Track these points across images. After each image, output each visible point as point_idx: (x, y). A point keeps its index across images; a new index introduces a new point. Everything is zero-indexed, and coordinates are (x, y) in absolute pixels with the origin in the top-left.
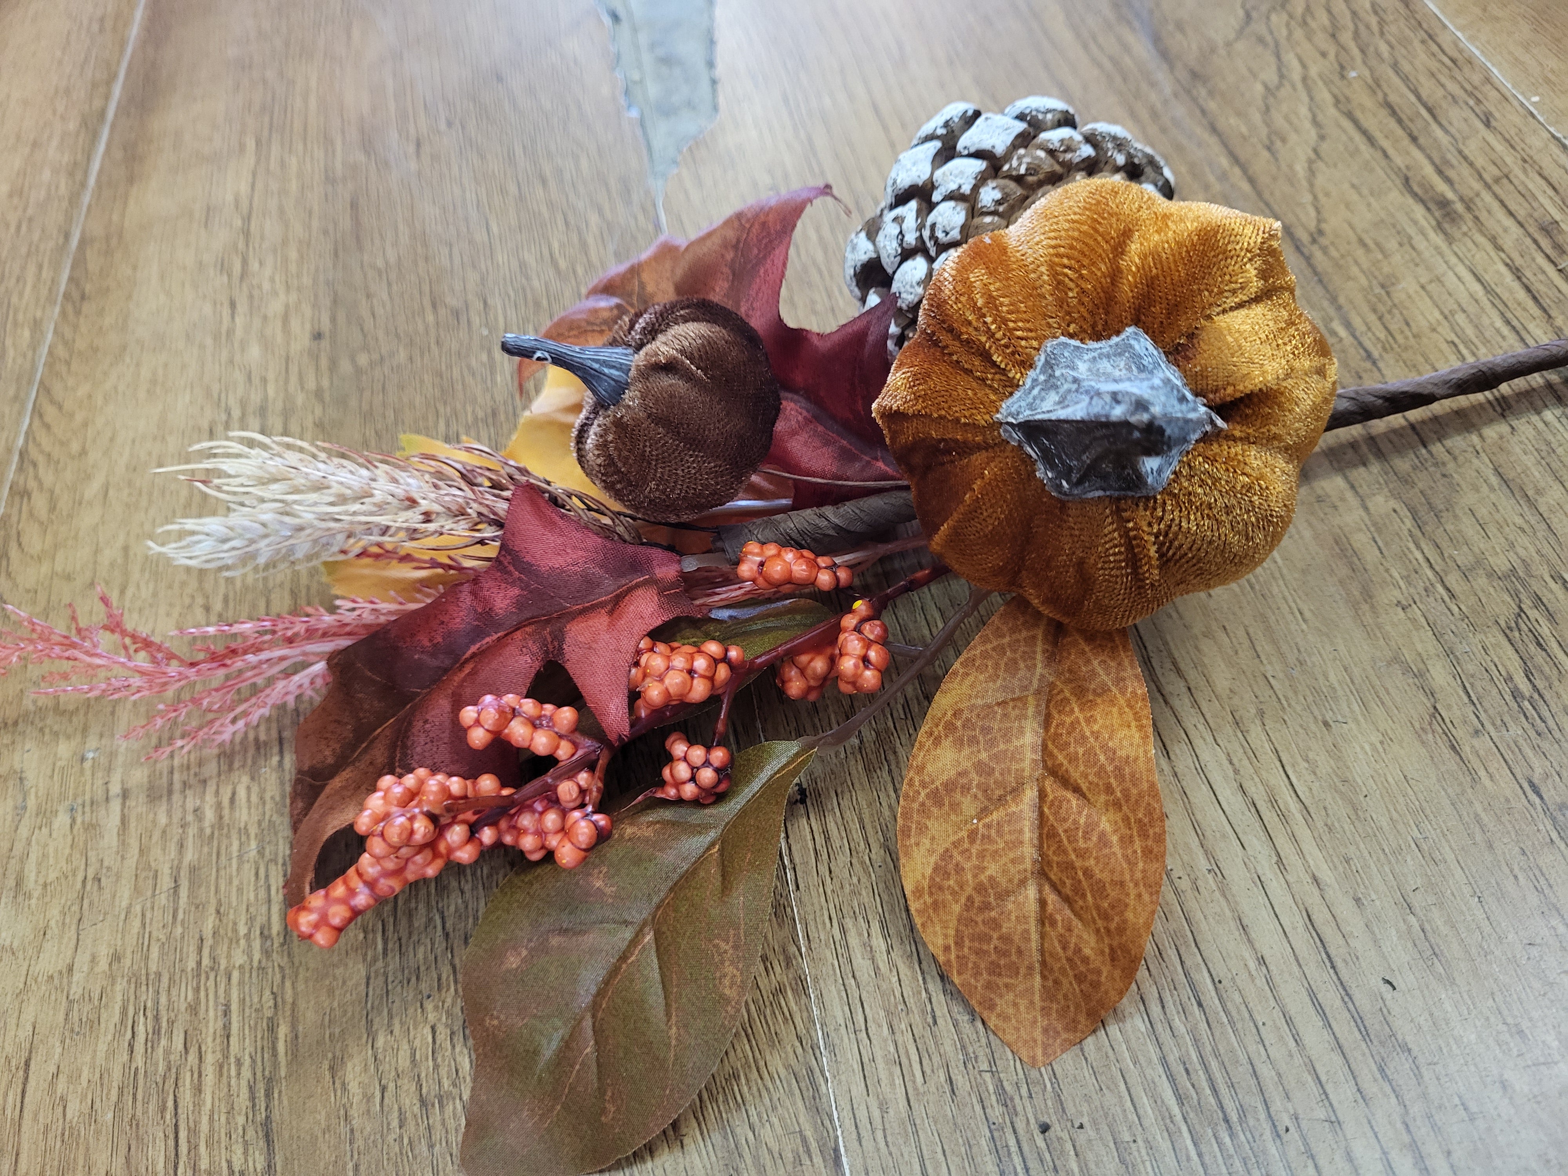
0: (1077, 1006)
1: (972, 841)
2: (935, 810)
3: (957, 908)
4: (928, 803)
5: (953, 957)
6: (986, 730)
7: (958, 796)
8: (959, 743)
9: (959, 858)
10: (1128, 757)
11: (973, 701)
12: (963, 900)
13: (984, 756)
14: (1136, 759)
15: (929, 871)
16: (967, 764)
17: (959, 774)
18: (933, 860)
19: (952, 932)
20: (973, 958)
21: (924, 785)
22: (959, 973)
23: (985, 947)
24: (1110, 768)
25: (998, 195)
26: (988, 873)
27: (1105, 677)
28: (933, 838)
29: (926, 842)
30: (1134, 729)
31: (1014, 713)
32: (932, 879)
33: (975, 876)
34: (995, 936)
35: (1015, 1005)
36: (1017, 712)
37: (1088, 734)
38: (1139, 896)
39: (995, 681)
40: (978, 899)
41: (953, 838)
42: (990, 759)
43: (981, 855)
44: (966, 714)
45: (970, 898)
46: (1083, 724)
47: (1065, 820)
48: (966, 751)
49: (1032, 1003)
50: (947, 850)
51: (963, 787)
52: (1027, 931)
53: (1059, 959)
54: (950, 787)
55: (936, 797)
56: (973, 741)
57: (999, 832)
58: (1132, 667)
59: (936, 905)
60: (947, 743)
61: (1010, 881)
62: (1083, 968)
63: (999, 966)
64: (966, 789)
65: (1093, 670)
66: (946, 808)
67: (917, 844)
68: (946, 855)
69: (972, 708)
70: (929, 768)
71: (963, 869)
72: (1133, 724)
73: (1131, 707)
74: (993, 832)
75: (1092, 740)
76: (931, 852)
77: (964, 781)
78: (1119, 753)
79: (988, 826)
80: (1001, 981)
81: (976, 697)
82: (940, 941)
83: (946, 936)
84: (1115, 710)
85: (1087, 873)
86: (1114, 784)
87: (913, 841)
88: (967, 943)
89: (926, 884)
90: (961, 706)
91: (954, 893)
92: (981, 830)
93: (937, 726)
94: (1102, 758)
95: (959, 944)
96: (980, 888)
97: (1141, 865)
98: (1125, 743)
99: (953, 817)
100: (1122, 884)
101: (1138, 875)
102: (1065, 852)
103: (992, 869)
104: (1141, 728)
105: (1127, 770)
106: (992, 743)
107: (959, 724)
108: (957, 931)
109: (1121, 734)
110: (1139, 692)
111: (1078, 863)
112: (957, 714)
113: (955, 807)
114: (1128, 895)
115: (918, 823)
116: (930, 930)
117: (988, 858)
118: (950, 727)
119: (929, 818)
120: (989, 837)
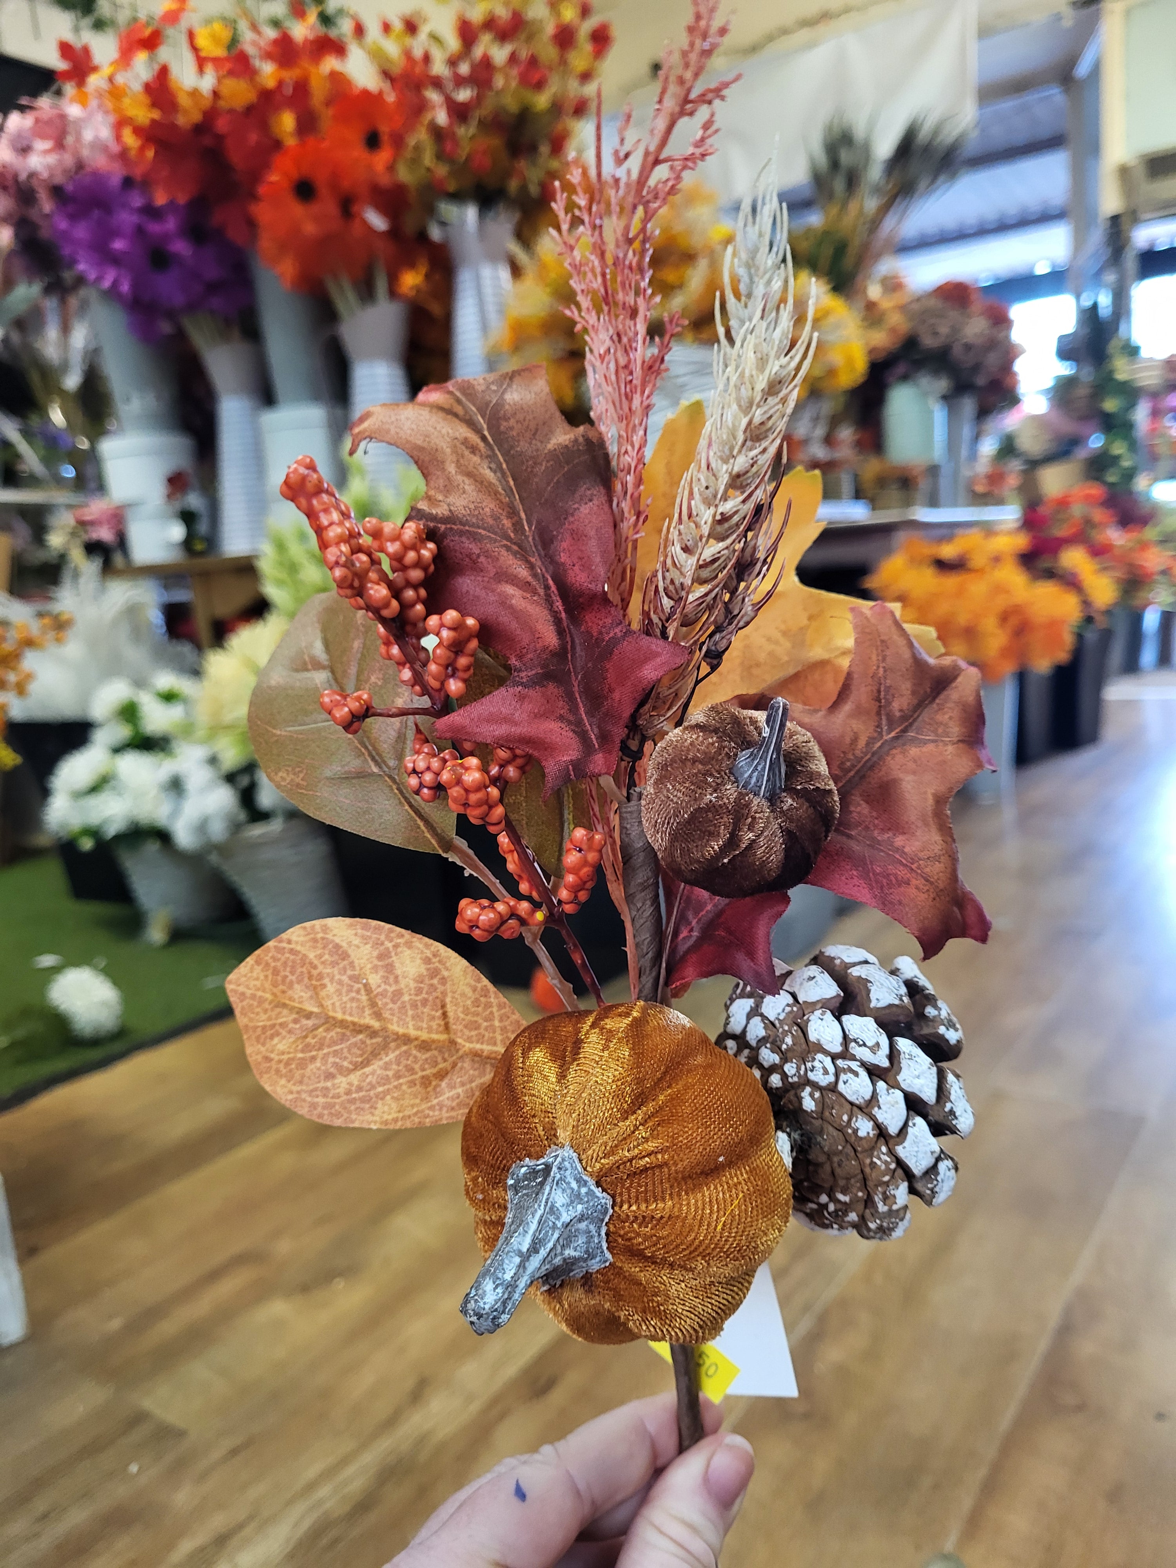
0: (251, 1020)
1: (351, 978)
2: (375, 953)
3: (311, 955)
4: (382, 949)
5: (284, 945)
6: (425, 1002)
7: (383, 973)
8: (420, 980)
9: (341, 966)
10: (376, 1108)
11: (450, 995)
12: (316, 962)
13: (406, 998)
14: (372, 1114)
15: (337, 940)
16: (403, 983)
17: (397, 977)
18: (344, 944)
19: (299, 948)
20: (283, 959)
21: (396, 946)
22: (275, 947)
23: (288, 969)
24: (372, 1093)
26: (329, 985)
27: (448, 1095)
28: (358, 947)
29: (357, 941)
30: (395, 1115)
31: (434, 1025)
32: (333, 941)
33: (328, 974)
34: (294, 978)
35: (258, 979)
36: (435, 1027)
37: (401, 1081)
38: (291, 1092)
39: (463, 1012)
40: (315, 972)
41: (356, 962)
42: (404, 1002)
43: (340, 983)
44: (441, 988)
45: (315, 967)
46: (410, 1078)
47: (349, 1050)
48: (413, 985)
49: (258, 990)
50: (349, 956)
51: (387, 978)
52: (294, 1000)
53: (276, 1019)
54: (390, 968)
55: (387, 954)
56: (419, 991)
57: (352, 999)
59: (315, 940)
60: (423, 969)
61: (323, 998)
62: (269, 1033)
63: (277, 975)
64: (385, 980)
65: (455, 1088)
66: (376, 962)
67: (356, 934)
68: (345, 955)
69: (444, 994)
70: (408, 952)
71: (333, 967)
72: (401, 1115)
73: (416, 1114)
74: (353, 994)
75: (396, 1083)
76: (350, 944)
77: (392, 978)
78: (380, 1102)
79: (358, 992)
80: (269, 973)
81: (453, 998)
82: (294, 938)
83: (297, 943)
84: (418, 1101)
85: (313, 1059)
86: (361, 1094)
87: (360, 931)
88: (292, 957)
89: (330, 936)
90: (448, 985)
91: (321, 956)
92: (357, 986)
93: (440, 962)
94: (380, 1089)
95: (292, 951)
96: (320, 977)
97: (309, 1099)
98: (386, 1108)
99: (369, 966)
100: (301, 1082)
101: (304, 1096)
102: (329, 1046)
103: (331, 988)
104: (396, 1120)
105: (368, 1106)
106: (414, 1006)
107: (435, 981)
108: (299, 952)
109: (394, 1105)
110: (427, 1120)
111: (321, 1053)
112: (443, 981)
113: (376, 968)
114: (294, 1084)
115: (370, 937)
116: (302, 932)
117: (338, 987)
118: (434, 973)
119: (372, 947)
120: (351, 991)
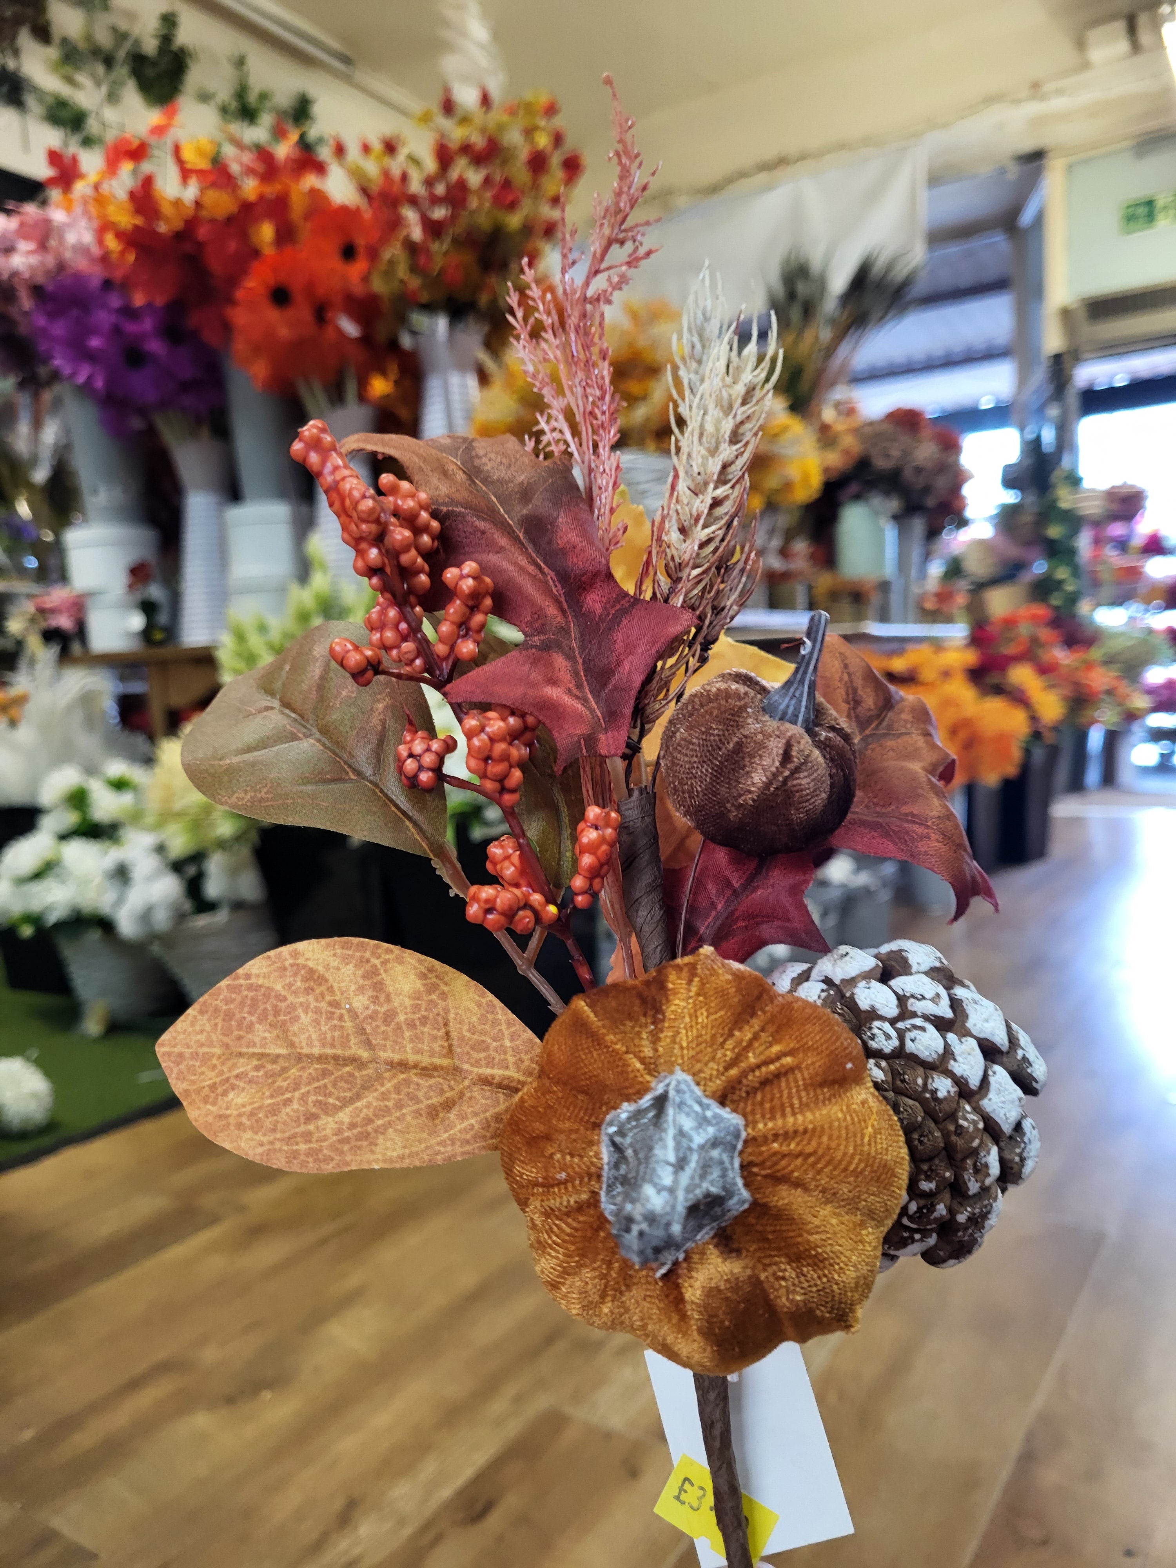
0: (193, 1082)
1: (330, 1004)
2: (360, 972)
3: (278, 987)
4: (368, 967)
5: (242, 981)
6: (424, 1020)
7: (371, 993)
8: (416, 996)
9: (318, 991)
10: (376, 1145)
11: (452, 1011)
12: (283, 993)
13: (401, 1018)
14: (372, 1152)
15: (311, 964)
16: (396, 1002)
17: (389, 995)
18: (320, 968)
19: (260, 981)
20: (239, 998)
21: (385, 963)
22: (228, 986)
23: (246, 1009)
24: (369, 1128)
25: (941, 1094)
26: (303, 1016)
27: (459, 1127)
28: (338, 969)
29: (335, 963)
30: (401, 1152)
31: (436, 1046)
32: (305, 966)
33: (301, 1004)
34: (254, 1019)
35: (202, 1031)
36: (437, 1049)
37: (404, 1111)
38: (260, 1145)
39: (469, 1031)
40: (283, 1005)
41: (336, 985)
42: (397, 1023)
43: (317, 1011)
44: (441, 1004)
45: (285, 999)
46: (414, 1107)
47: (334, 1085)
48: (408, 1002)
49: (202, 1045)
50: (326, 981)
51: (377, 997)
52: (255, 1045)
53: (230, 1071)
54: (379, 987)
55: (375, 972)
56: (417, 1008)
57: (334, 1029)
58: (463, 1153)
59: (283, 969)
60: (419, 985)
61: (295, 1034)
62: (220, 1090)
63: (231, 1019)
64: (375, 1000)
65: (467, 1118)
66: (361, 982)
67: (335, 955)
68: (322, 980)
69: (446, 1010)
70: (399, 968)
71: (308, 994)
72: (407, 1151)
73: (424, 1150)
74: (335, 1023)
75: (398, 1114)
76: (327, 967)
77: (382, 997)
78: (381, 1137)
79: (341, 1018)
80: (219, 1021)
81: (457, 1014)
82: (254, 971)
83: (258, 976)
84: (425, 1135)
85: (288, 1101)
86: (356, 1131)
87: (339, 951)
88: (251, 994)
89: (301, 961)
90: (450, 999)
91: (290, 985)
92: (338, 1012)
93: (436, 977)
94: (379, 1122)
95: (250, 987)
96: (292, 1007)
97: (285, 1148)
98: (389, 1144)
99: (353, 988)
100: (274, 1130)
101: (278, 1145)
102: (309, 1084)
103: (305, 1019)
104: (402, 1157)
105: (365, 1143)
106: (412, 1026)
107: (434, 997)
108: (261, 986)
109: (398, 1140)
110: (439, 1157)
111: (297, 1094)
112: (444, 995)
113: (361, 989)
114: (264, 1135)
115: (352, 957)
116: (264, 963)
117: (315, 1017)
118: (432, 988)
119: (356, 966)
120: (332, 1018)
